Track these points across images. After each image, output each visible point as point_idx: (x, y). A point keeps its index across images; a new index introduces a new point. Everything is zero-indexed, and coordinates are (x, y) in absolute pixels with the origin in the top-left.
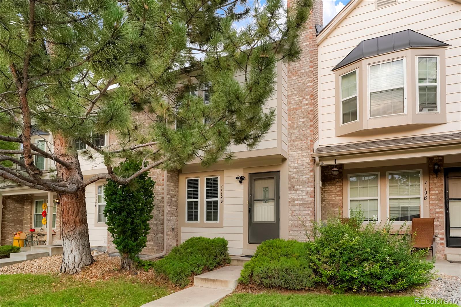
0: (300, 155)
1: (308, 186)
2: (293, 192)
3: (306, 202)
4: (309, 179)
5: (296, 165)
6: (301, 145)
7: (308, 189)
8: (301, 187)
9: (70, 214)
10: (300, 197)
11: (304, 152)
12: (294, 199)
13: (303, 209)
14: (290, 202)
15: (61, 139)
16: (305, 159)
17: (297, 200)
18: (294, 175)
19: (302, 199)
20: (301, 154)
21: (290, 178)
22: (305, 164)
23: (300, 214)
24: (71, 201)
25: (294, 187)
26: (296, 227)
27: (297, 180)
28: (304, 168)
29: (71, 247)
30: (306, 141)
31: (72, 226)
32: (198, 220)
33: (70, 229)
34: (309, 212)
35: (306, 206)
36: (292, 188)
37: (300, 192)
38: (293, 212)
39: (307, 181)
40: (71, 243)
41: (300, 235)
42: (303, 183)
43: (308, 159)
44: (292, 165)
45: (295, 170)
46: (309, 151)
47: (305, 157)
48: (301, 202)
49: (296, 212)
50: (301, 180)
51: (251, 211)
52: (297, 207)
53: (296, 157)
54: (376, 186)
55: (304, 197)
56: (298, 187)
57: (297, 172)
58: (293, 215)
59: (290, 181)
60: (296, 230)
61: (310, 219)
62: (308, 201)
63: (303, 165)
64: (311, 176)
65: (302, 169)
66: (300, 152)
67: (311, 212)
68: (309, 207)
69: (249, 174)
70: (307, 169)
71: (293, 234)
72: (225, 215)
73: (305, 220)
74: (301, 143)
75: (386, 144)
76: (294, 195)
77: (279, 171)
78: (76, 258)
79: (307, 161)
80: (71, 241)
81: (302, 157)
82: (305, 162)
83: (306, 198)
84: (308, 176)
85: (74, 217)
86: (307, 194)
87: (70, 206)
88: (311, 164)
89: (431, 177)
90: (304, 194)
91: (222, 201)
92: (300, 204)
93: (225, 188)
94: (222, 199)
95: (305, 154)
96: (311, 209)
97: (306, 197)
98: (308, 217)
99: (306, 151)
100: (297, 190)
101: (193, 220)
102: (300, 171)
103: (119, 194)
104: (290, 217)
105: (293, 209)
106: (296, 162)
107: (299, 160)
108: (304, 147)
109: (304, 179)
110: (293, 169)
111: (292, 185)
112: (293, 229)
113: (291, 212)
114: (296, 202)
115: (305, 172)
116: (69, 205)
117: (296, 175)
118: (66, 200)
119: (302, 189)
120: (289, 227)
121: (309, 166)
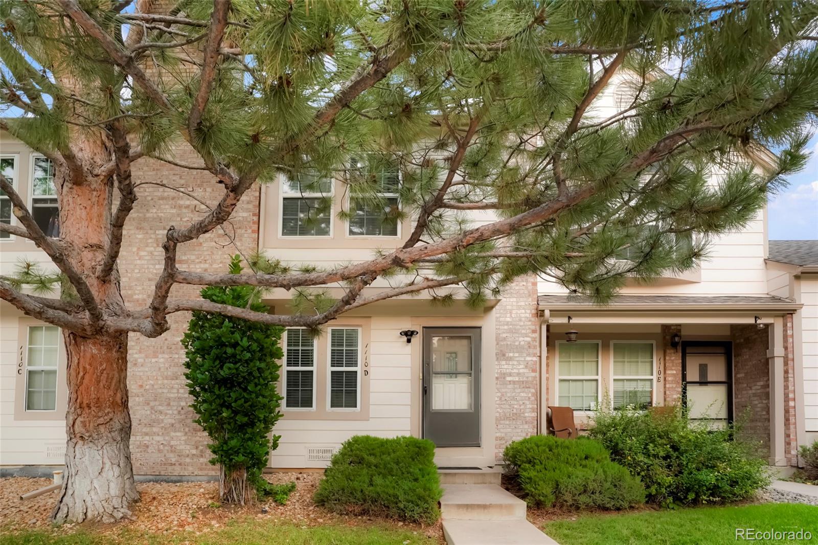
0: (515, 304)
1: (529, 355)
2: (504, 362)
3: (525, 379)
4: (529, 343)
5: (508, 319)
6: (517, 288)
7: (528, 359)
8: (516, 355)
9: (101, 384)
10: (515, 371)
11: (521, 299)
12: (504, 374)
13: (519, 390)
14: (497, 378)
15: (88, 208)
16: (523, 311)
17: (510, 375)
18: (504, 335)
19: (518, 374)
20: (517, 302)
21: (498, 340)
22: (523, 319)
23: (514, 398)
24: (105, 354)
25: (504, 355)
26: (508, 418)
27: (509, 343)
28: (521, 326)
29: (101, 462)
30: (525, 283)
31: (108, 413)
32: (312, 406)
33: (102, 419)
34: (530, 395)
35: (524, 385)
36: (501, 355)
37: (515, 363)
38: (503, 395)
39: (526, 347)
40: (101, 452)
41: (514, 431)
42: (519, 349)
43: (528, 311)
44: (501, 319)
45: (506, 327)
46: (530, 299)
47: (524, 309)
48: (517, 379)
49: (509, 395)
50: (517, 343)
51: (426, 391)
52: (510, 386)
53: (508, 307)
54: (581, 360)
55: (521, 371)
56: (511, 355)
57: (510, 331)
58: (503, 399)
59: (497, 344)
60: (508, 423)
61: (531, 406)
62: (527, 378)
63: (520, 320)
64: (534, 340)
65: (518, 327)
66: (515, 299)
67: (533, 394)
68: (529, 388)
69: (423, 327)
70: (527, 328)
71: (502, 430)
72: (373, 398)
73: (522, 407)
74: (517, 285)
75: (638, 302)
76: (505, 367)
77: (480, 328)
78: (112, 485)
79: (527, 315)
80: (102, 447)
81: (519, 307)
82: (523, 315)
83: (524, 373)
84: (528, 339)
85: (111, 393)
86: (526, 367)
87: (104, 365)
88: (533, 319)
89: (668, 351)
90: (522, 366)
91: (366, 373)
92: (514, 382)
93: (374, 348)
94: (366, 369)
95: (523, 304)
96: (533, 391)
97: (526, 371)
98: (527, 402)
99: (525, 299)
100: (511, 359)
101: (298, 406)
102: (515, 329)
103: (242, 347)
104: (498, 402)
105: (503, 390)
106: (508, 315)
107: (514, 312)
108: (522, 292)
109: (522, 343)
110: (504, 325)
111: (501, 351)
112: (502, 422)
113: (499, 394)
114: (508, 379)
115: (523, 331)
116: (101, 365)
117: (508, 335)
118: (95, 351)
119: (517, 359)
120: (497, 419)
121: (530, 323)
